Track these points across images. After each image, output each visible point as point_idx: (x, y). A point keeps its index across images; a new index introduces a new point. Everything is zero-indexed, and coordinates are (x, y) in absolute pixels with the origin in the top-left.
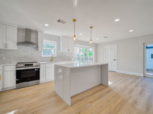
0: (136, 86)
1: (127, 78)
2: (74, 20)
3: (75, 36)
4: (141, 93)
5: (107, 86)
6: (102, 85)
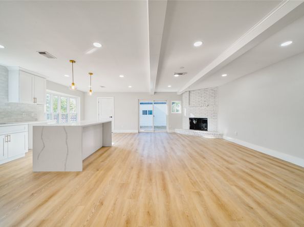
0: (135, 140)
1: (126, 136)
2: (73, 62)
3: (73, 84)
4: (139, 144)
5: (110, 147)
6: (105, 147)
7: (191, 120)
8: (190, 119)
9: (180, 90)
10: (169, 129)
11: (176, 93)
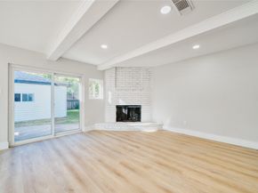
7: (119, 108)
8: (117, 107)
9: (104, 64)
10: (85, 125)
11: (96, 66)
